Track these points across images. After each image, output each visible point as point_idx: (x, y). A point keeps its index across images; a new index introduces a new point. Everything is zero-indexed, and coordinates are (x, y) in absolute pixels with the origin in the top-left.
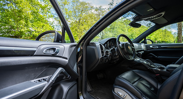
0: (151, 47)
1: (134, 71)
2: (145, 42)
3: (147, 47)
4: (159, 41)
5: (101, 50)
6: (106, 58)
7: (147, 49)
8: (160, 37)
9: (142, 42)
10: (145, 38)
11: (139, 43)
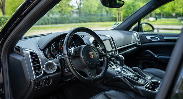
0: (148, 38)
1: (108, 94)
2: (139, 29)
3: (142, 38)
4: (178, 12)
5: (33, 64)
6: (47, 77)
7: (143, 42)
8: (181, 6)
9: (134, 30)
10: (139, 22)
11: (129, 30)
